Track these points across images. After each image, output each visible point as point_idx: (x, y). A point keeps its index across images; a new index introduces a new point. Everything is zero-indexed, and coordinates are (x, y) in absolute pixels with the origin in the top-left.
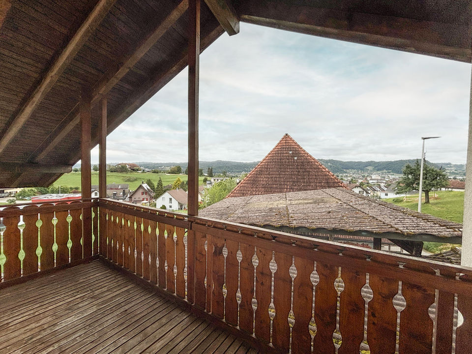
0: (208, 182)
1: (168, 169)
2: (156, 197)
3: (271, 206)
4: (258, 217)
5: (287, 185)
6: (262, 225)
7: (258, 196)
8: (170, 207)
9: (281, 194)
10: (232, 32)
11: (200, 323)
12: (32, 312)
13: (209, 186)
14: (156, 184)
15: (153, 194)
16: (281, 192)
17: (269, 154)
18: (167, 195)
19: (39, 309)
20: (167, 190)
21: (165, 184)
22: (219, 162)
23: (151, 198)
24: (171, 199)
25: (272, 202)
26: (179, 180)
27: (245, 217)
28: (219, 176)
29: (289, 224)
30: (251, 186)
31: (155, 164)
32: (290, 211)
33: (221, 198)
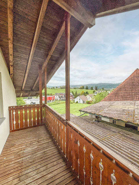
0: (95, 93)
1: (79, 87)
2: (75, 98)
3: (124, 108)
4: (115, 114)
5: (137, 97)
6: (117, 119)
7: (118, 101)
8: (80, 102)
9: (132, 102)
10: (91, 26)
11: (69, 172)
12: (22, 142)
13: (95, 94)
14: (75, 93)
15: (74, 97)
16: (132, 100)
17: (126, 80)
18: (78, 97)
19: (24, 141)
20: (79, 95)
21: (78, 93)
22: (101, 84)
23: (73, 98)
24: (80, 99)
25: (125, 106)
26: (83, 92)
27: (108, 113)
28: (100, 90)
29: (134, 121)
30: (115, 96)
31: (75, 85)
32: (136, 113)
33: (100, 101)
